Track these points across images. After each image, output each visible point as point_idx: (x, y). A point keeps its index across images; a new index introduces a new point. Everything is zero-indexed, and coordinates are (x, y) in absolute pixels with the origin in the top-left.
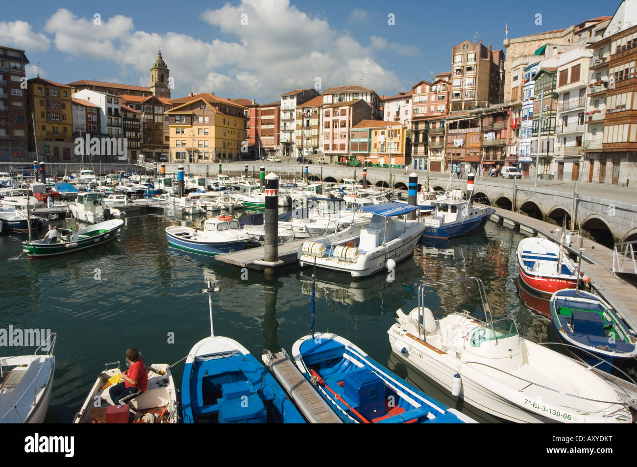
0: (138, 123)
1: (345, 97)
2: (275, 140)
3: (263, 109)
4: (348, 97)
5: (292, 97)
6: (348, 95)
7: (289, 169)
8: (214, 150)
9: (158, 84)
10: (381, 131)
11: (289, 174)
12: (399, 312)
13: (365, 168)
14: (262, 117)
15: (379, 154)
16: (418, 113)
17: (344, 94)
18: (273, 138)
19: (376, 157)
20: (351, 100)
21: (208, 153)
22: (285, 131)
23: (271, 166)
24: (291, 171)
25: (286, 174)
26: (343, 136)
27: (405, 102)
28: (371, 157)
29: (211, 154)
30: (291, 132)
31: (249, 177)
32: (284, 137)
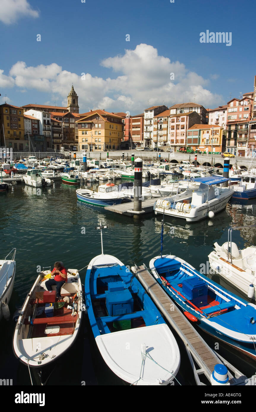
0: (61, 128)
1: (184, 110)
2: (141, 137)
3: (133, 118)
4: (186, 110)
5: (151, 111)
6: (186, 109)
7: (149, 155)
8: (104, 144)
9: (72, 105)
10: (207, 131)
11: (149, 158)
12: (216, 244)
13: (196, 154)
14: (133, 123)
15: (205, 146)
16: (231, 119)
17: (183, 108)
18: (139, 136)
19: (203, 147)
20: (188, 112)
21: (100, 145)
22: (147, 132)
23: (138, 153)
24: (150, 156)
25: (147, 158)
26: (182, 134)
27: (222, 112)
28: (200, 147)
29: (102, 146)
30: (150, 132)
31: (125, 160)
32: (146, 136)
